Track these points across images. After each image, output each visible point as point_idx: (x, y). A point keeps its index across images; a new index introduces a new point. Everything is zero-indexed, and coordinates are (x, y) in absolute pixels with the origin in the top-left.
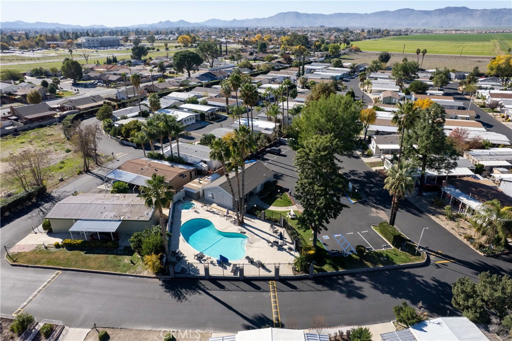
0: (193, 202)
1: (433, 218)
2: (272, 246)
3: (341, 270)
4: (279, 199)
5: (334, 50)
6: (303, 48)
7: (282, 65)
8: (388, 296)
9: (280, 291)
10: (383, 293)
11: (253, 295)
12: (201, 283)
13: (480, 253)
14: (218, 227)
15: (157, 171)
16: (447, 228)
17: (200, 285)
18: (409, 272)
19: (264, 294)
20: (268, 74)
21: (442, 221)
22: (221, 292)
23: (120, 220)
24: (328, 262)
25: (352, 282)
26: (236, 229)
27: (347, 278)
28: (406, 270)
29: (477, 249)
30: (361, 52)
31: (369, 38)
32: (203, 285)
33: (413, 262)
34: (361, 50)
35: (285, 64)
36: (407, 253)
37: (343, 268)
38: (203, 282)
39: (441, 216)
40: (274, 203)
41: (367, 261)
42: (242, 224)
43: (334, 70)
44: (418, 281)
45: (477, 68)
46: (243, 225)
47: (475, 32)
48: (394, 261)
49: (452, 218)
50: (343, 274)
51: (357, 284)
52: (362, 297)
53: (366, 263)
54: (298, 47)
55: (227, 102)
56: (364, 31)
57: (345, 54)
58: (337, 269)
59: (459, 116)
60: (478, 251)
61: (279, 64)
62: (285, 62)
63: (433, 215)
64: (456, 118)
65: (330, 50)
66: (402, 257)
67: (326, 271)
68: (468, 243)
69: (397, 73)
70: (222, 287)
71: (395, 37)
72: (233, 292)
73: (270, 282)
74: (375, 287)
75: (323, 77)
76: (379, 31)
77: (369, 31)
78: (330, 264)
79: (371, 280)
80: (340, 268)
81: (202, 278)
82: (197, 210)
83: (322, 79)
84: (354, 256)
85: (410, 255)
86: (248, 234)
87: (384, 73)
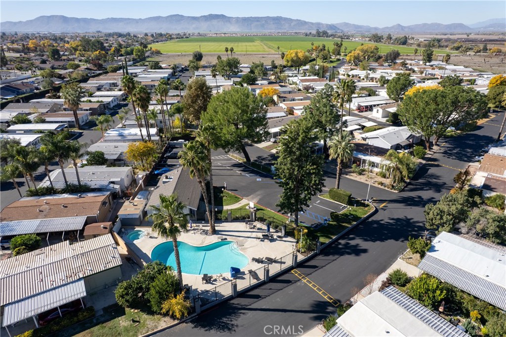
0: (137, 229)
1: (347, 176)
2: (263, 241)
3: (334, 238)
4: (224, 198)
5: (139, 54)
6: (103, 54)
7: (93, 71)
8: (378, 242)
9: (307, 275)
10: (374, 242)
11: (290, 289)
12: (234, 304)
13: (394, 191)
14: (194, 244)
15: (66, 207)
16: (362, 181)
17: (234, 305)
18: (373, 220)
19: (298, 283)
20: (88, 82)
21: (354, 177)
22: (261, 301)
23: (80, 279)
24: (319, 235)
25: (348, 243)
26: (214, 239)
27: (343, 242)
28: (370, 220)
29: (391, 189)
30: (161, 54)
31: (157, 42)
32: (238, 304)
33: (369, 212)
34: (162, 52)
35: (96, 70)
36: (361, 207)
37: (334, 235)
38: (235, 301)
39: (352, 174)
40: (224, 203)
41: (343, 223)
42: (215, 232)
43: (155, 72)
44: (384, 224)
45: (273, 61)
46: (217, 233)
47: (239, 35)
48: (359, 216)
49: (361, 173)
50: (337, 240)
51: (353, 243)
52: (365, 251)
53: (344, 224)
54: (98, 52)
55: (75, 115)
56: (147, 36)
57: (148, 57)
58: (331, 238)
59: (296, 98)
60: (393, 191)
61: (89, 71)
62: (95, 69)
63: (347, 175)
64: (294, 100)
65: (134, 53)
66: (360, 211)
67: (324, 243)
68: (382, 187)
69: (223, 69)
70: (257, 297)
71: (178, 40)
72: (271, 296)
73: (292, 272)
74: (366, 240)
75: (153, 79)
76: (161, 35)
77: (152, 36)
78: (322, 236)
79: (358, 236)
80: (332, 236)
81: (231, 298)
82: (152, 235)
83: (152, 81)
84: (331, 223)
85: (363, 208)
86: (229, 239)
87: (205, 70)
